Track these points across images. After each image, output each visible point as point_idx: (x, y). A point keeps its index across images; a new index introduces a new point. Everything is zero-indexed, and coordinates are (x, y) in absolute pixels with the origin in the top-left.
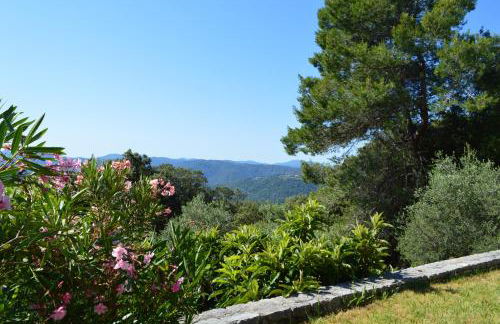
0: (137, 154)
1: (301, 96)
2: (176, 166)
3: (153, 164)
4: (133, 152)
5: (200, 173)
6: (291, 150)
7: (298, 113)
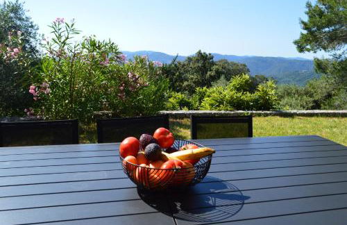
0: (205, 53)
1: (307, 10)
2: (229, 61)
3: (214, 60)
4: (202, 52)
5: (245, 65)
6: (301, 49)
7: (303, 22)
